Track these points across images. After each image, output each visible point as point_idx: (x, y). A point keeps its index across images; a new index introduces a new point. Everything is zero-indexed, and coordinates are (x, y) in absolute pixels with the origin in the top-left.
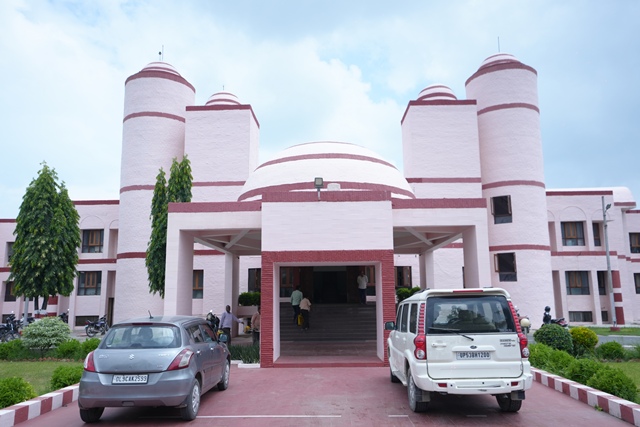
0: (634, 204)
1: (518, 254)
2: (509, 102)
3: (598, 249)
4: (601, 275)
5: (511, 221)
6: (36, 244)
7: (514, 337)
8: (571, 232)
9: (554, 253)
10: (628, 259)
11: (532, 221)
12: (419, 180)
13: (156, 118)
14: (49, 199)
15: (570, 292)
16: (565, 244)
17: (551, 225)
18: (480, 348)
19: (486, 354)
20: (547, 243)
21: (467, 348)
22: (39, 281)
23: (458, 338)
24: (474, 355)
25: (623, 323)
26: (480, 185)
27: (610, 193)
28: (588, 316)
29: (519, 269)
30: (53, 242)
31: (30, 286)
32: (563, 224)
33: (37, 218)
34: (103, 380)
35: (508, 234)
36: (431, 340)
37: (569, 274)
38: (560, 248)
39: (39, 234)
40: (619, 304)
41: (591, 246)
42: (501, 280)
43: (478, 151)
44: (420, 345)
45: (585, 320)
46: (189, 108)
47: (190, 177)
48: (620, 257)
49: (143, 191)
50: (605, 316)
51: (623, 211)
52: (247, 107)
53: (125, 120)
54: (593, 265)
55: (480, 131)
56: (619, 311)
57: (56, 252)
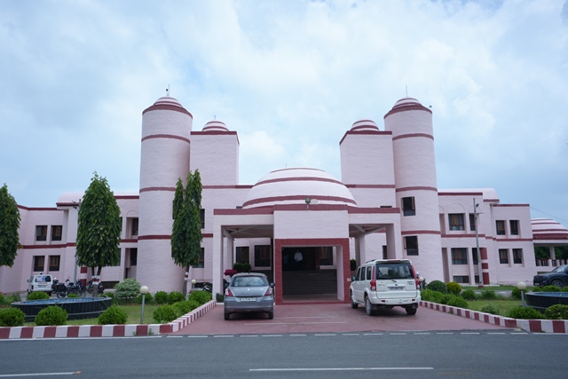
0: (498, 201)
1: (420, 237)
2: (413, 133)
3: (473, 232)
4: (474, 250)
5: (414, 214)
6: (96, 230)
7: (414, 280)
8: (456, 221)
9: (444, 236)
10: (494, 239)
11: (428, 215)
12: (353, 186)
13: (167, 139)
14: (104, 199)
15: (454, 263)
16: (451, 229)
17: (442, 216)
18: (399, 285)
19: (402, 288)
20: (439, 229)
21: (394, 285)
22: (98, 255)
23: (390, 281)
24: (396, 288)
25: (488, 283)
26: (394, 190)
27: (481, 194)
28: (466, 279)
29: (419, 247)
30: (107, 229)
31: (91, 259)
32: (450, 215)
33: (96, 212)
34: (238, 300)
35: (413, 223)
36: (378, 282)
37: (453, 250)
38: (448, 232)
39: (98, 223)
40: (486, 271)
41: (469, 231)
42: (408, 254)
43: (393, 167)
44: (373, 284)
45: (464, 282)
46: (193, 133)
47: (200, 184)
48: (487, 238)
49: (159, 191)
50: (477, 278)
51: (491, 205)
52: (235, 133)
53: (143, 140)
54: (469, 244)
55: (394, 152)
56: (486, 276)
57: (109, 236)
